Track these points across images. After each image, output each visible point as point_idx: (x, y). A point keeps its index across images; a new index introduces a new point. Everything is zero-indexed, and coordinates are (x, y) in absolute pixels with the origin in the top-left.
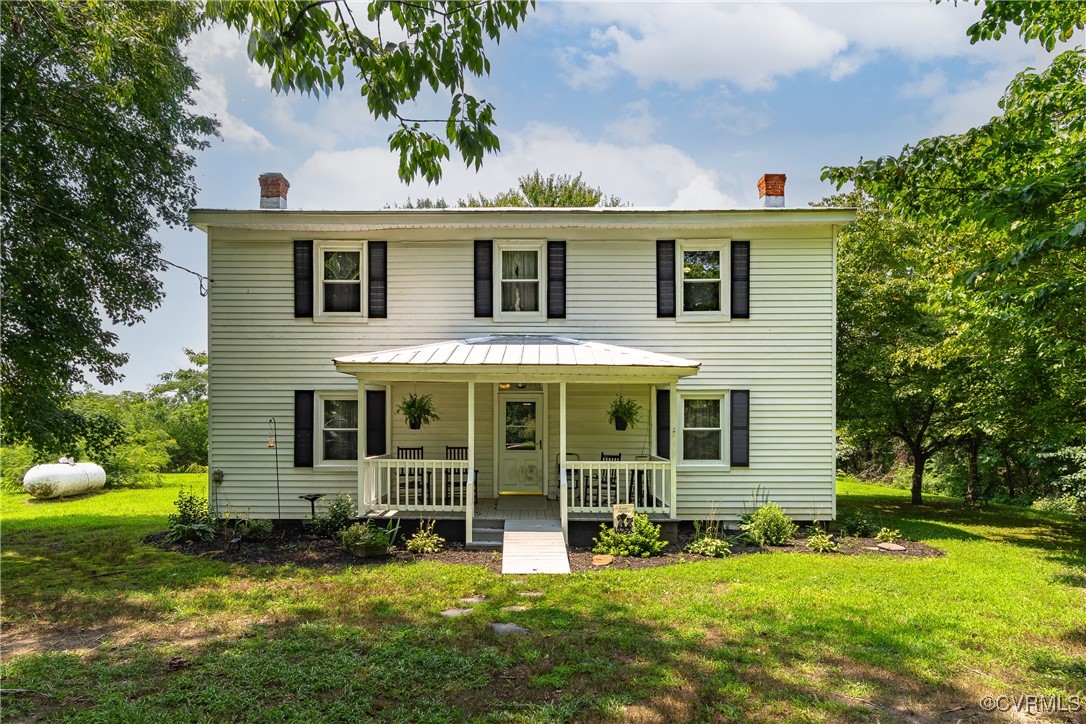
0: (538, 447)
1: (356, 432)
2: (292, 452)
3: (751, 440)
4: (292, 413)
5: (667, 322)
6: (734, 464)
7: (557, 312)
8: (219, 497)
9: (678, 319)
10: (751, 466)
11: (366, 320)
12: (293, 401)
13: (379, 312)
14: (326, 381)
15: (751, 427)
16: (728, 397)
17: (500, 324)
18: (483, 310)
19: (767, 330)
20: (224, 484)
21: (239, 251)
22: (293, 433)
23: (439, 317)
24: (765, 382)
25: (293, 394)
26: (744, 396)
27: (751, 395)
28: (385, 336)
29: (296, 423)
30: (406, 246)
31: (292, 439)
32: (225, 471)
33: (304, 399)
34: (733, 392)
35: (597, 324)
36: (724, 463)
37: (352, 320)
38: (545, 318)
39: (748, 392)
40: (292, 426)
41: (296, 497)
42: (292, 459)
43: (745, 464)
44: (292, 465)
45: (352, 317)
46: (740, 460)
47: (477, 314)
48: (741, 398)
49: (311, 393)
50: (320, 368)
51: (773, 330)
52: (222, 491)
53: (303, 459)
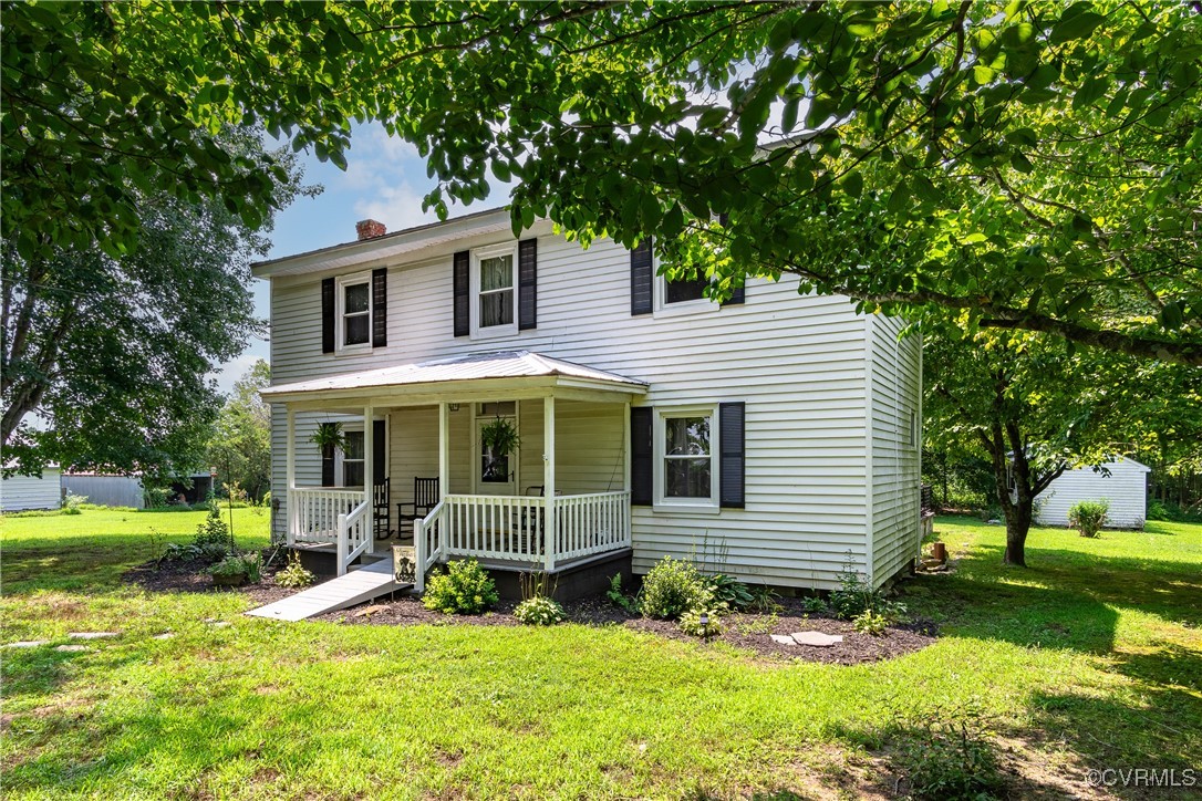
1: (363, 463)
2: (321, 482)
3: (748, 472)
5: (643, 320)
6: (724, 505)
7: (528, 322)
9: (656, 314)
10: (748, 507)
11: (371, 350)
13: (381, 341)
15: (748, 454)
16: (716, 411)
17: (476, 342)
18: (461, 329)
19: (769, 316)
21: (290, 296)
23: (426, 340)
24: (766, 390)
26: (739, 409)
27: (748, 409)
30: (401, 270)
31: (321, 470)
32: (280, 499)
34: (722, 406)
35: (568, 331)
36: (712, 504)
37: (362, 351)
38: (517, 332)
39: (742, 405)
43: (740, 505)
45: (362, 348)
46: (734, 499)
47: (457, 334)
48: (733, 415)
51: (779, 316)
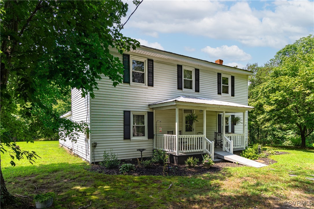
0: (193, 130)
1: (144, 126)
2: (123, 134)
4: (123, 119)
5: (220, 96)
7: (197, 90)
8: (95, 153)
9: (222, 95)
11: (147, 86)
12: (123, 114)
13: (151, 84)
14: (134, 108)
20: (97, 148)
22: (123, 127)
25: (123, 112)
28: (153, 93)
29: (124, 123)
31: (123, 129)
32: (97, 142)
33: (127, 114)
40: (123, 124)
41: (136, 150)
42: (123, 136)
44: (123, 139)
45: (142, 85)
47: (178, 88)
49: (130, 112)
50: (132, 103)
51: (238, 100)
52: (96, 150)
53: (127, 137)
